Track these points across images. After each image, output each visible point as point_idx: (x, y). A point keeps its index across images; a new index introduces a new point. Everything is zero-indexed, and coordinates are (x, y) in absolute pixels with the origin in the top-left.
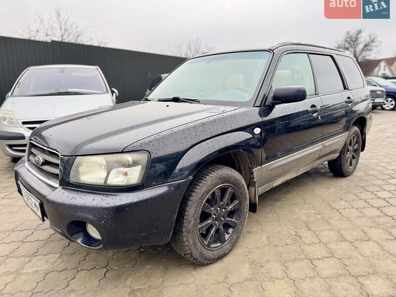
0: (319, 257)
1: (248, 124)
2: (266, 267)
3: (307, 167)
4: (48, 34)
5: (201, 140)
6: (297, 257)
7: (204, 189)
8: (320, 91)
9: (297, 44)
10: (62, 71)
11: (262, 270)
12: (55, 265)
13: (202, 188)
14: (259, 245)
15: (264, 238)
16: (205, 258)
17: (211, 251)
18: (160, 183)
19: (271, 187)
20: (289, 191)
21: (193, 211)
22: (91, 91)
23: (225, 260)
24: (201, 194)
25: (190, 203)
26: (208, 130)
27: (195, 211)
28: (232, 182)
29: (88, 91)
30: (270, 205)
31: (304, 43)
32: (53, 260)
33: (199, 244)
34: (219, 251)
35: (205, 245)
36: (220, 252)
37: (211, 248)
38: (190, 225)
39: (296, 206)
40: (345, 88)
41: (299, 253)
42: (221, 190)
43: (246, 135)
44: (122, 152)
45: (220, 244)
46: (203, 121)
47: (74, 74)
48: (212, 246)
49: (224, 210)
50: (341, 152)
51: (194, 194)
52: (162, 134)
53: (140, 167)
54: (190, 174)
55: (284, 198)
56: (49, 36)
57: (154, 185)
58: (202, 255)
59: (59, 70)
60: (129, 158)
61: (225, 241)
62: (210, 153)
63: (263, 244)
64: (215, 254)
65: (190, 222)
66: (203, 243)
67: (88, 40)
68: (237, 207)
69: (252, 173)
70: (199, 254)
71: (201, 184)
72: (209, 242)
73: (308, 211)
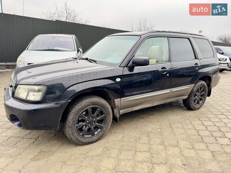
0: (142, 151)
1: (112, 76)
2: (110, 151)
3: (161, 102)
4: (60, 15)
5: (79, 82)
6: (130, 148)
7: (80, 107)
8: (172, 59)
9: (162, 32)
10: (54, 38)
11: (108, 152)
12: (16, 134)
13: (79, 107)
14: (115, 140)
15: (120, 137)
16: (80, 142)
17: (85, 139)
18: (52, 102)
19: (131, 110)
20: (153, 114)
21: (71, 117)
22: (66, 49)
23: (93, 144)
24: (77, 109)
25: (71, 113)
26: (85, 77)
27: (73, 117)
28: (100, 105)
29: (65, 49)
30: (137, 120)
31: (168, 31)
32: (15, 132)
33: (76, 134)
34: (89, 139)
35: (81, 135)
36: (91, 140)
37: (84, 137)
38: (70, 124)
39: (151, 123)
40: (196, 58)
41: (133, 147)
42: (92, 108)
43: (110, 82)
44: (34, 85)
45: (91, 136)
46: (83, 73)
47: (60, 40)
48: (85, 136)
49: (94, 119)
50: (189, 95)
51: (73, 109)
52: (57, 78)
53: (42, 93)
54: (69, 99)
55: (147, 117)
56: (60, 16)
57: (48, 102)
58: (77, 140)
59: (52, 37)
60: (36, 88)
61: (94, 135)
62: (83, 89)
63: (117, 140)
64: (86, 141)
65: (70, 122)
66: (79, 134)
67: (80, 19)
68: (103, 119)
69: (114, 102)
70: (75, 139)
71: (78, 105)
72: (83, 134)
73: (155, 127)
